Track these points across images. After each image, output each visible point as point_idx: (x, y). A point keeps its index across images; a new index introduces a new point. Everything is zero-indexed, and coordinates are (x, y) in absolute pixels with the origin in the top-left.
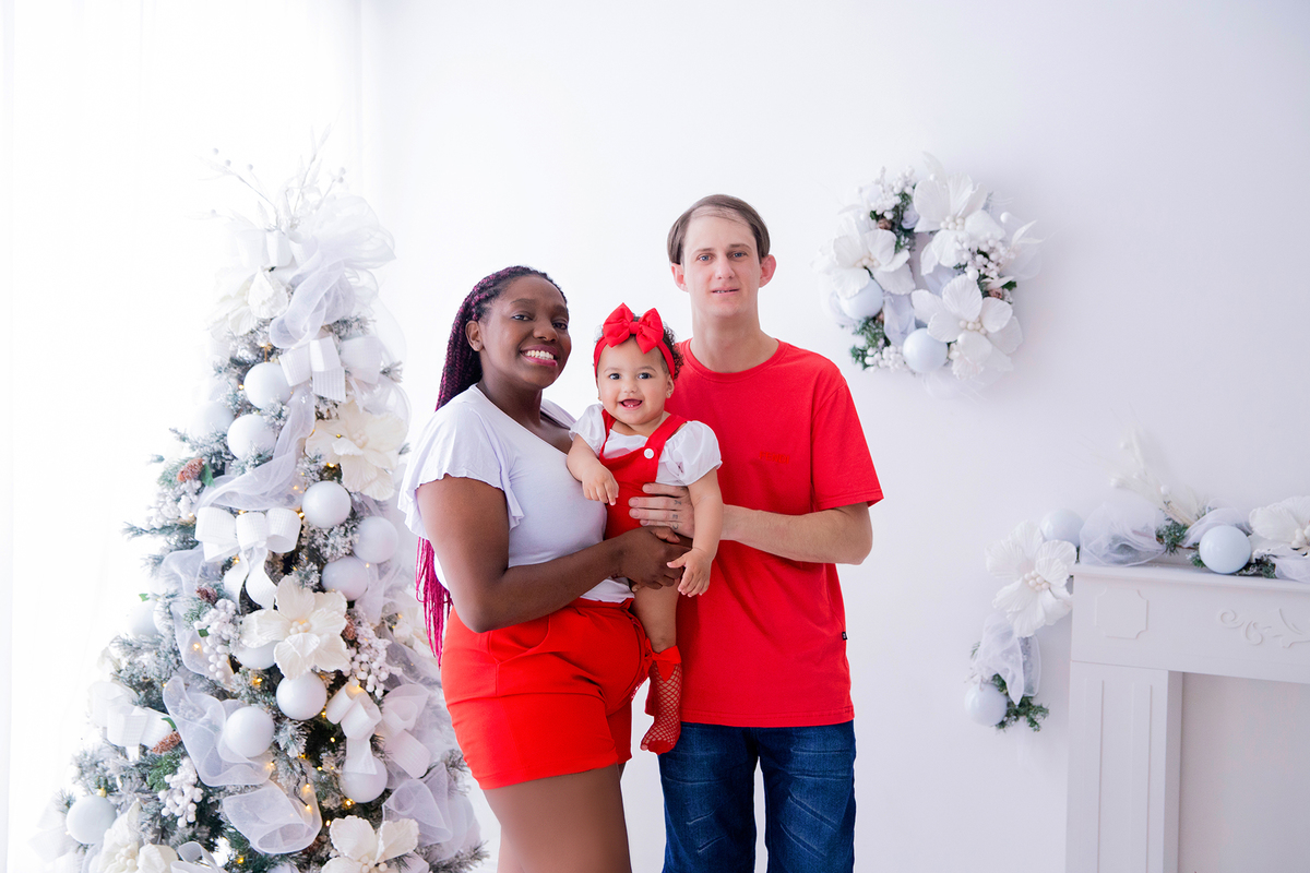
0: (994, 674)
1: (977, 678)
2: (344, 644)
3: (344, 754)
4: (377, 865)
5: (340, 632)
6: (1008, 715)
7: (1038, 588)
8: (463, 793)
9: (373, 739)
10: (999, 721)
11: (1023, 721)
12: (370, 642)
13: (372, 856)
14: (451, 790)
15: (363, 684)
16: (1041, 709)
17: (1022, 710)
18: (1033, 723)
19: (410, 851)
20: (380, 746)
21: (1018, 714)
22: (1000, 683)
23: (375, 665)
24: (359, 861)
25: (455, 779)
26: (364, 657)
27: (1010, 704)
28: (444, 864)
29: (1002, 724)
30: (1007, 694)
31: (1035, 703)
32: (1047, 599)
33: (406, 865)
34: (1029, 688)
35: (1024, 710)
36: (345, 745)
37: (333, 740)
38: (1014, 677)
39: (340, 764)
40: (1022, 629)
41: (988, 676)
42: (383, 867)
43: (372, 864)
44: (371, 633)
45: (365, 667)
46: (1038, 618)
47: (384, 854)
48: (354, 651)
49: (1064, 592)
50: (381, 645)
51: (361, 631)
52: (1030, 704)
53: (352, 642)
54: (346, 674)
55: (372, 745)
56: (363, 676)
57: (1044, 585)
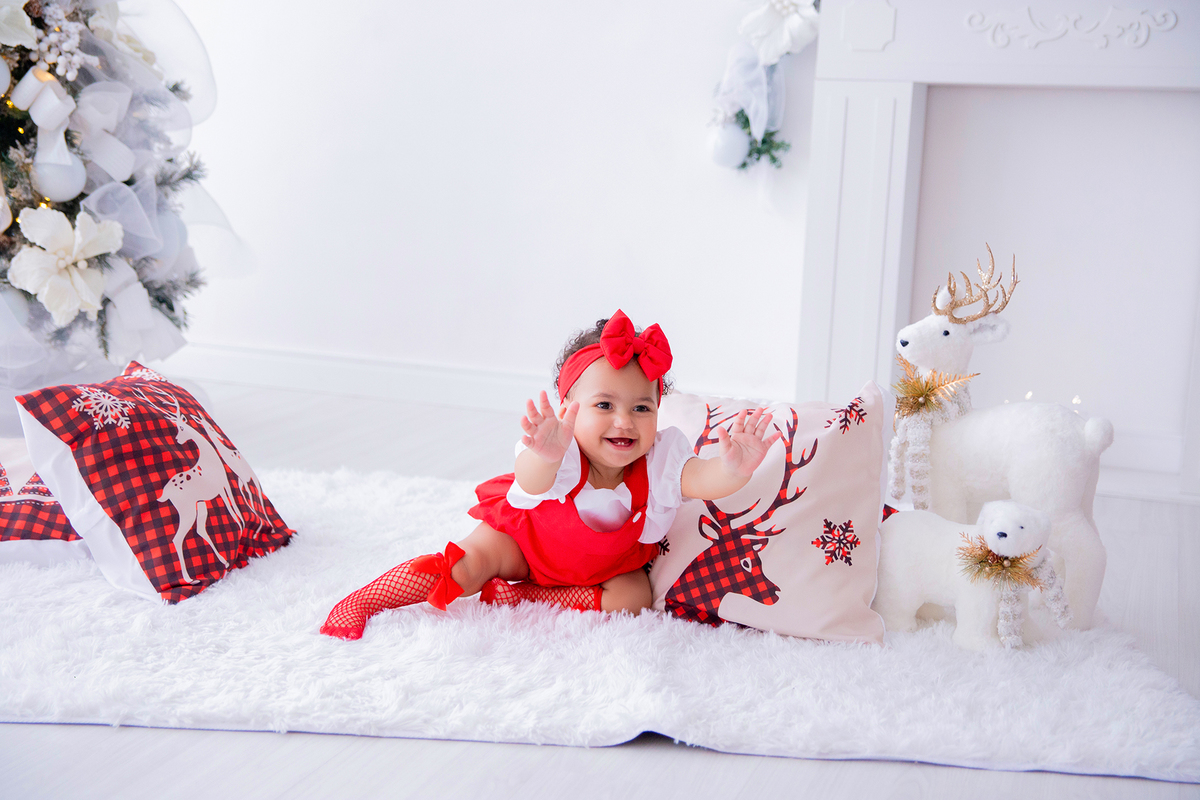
0: (736, 110)
1: (721, 117)
2: (28, 20)
3: (35, 147)
4: (75, 264)
5: (23, 5)
6: (750, 155)
7: (785, 12)
8: (175, 212)
9: (67, 133)
10: (740, 161)
11: (765, 159)
12: (60, 23)
13: (69, 251)
14: (161, 207)
15: (52, 69)
16: (782, 146)
17: (765, 147)
18: (774, 160)
19: (113, 251)
20: (76, 141)
21: (760, 152)
22: (743, 120)
23: (65, 47)
24: (55, 254)
25: (166, 195)
26: (53, 37)
27: (753, 142)
28: (157, 286)
29: (744, 165)
30: (750, 134)
31: (777, 139)
32: (794, 22)
33: (108, 266)
34: (771, 120)
35: (766, 147)
36: (36, 140)
37: (21, 130)
38: (756, 112)
39: (31, 155)
40: (767, 55)
41: (731, 112)
42: (82, 265)
43: (70, 260)
44: (61, 14)
45: (54, 50)
46: (784, 42)
47: (82, 251)
48: (41, 33)
49: (812, 11)
50: (74, 28)
51: (49, 11)
52: (771, 142)
53: (39, 22)
54: (33, 57)
55: (67, 140)
56: (51, 58)
57: (792, 9)
